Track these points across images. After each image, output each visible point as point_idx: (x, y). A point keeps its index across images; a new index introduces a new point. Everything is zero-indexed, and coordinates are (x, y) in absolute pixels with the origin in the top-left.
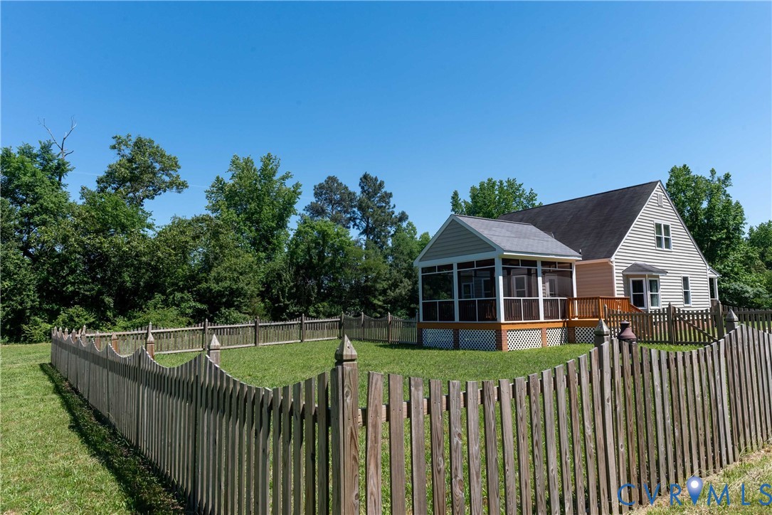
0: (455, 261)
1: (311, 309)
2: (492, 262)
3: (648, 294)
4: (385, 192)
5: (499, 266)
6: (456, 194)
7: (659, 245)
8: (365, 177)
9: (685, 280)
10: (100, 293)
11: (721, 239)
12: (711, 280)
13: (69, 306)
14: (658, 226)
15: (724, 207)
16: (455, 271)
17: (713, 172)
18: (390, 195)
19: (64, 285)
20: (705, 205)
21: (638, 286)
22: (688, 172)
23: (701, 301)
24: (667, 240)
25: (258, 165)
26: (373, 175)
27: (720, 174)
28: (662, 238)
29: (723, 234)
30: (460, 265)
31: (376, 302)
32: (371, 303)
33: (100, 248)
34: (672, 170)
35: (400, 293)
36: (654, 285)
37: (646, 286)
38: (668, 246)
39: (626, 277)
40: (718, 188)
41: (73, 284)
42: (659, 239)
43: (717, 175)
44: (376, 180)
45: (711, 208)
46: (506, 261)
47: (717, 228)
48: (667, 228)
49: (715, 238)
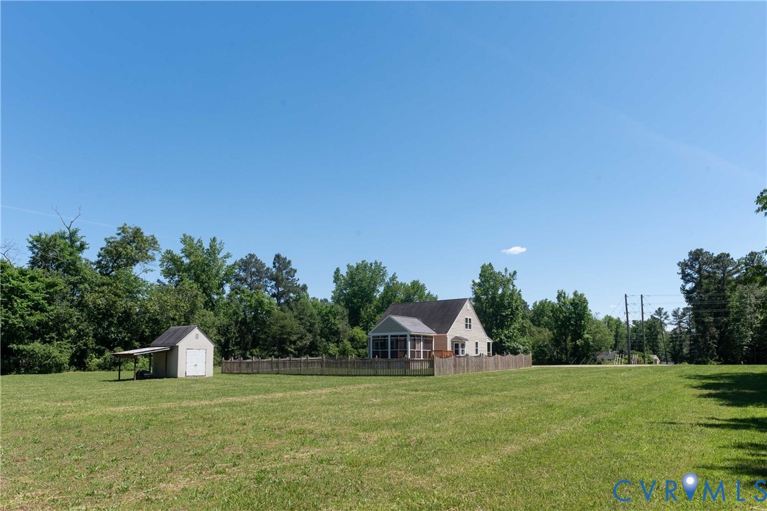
0: (389, 334)
1: (248, 353)
2: (406, 336)
3: (461, 349)
4: (291, 269)
5: (408, 338)
6: (338, 270)
7: (467, 328)
8: (278, 257)
9: (477, 343)
11: (507, 315)
12: (489, 344)
14: (467, 319)
15: (511, 294)
16: (389, 338)
17: (506, 270)
18: (295, 271)
19: (108, 334)
20: (500, 291)
21: (457, 346)
22: (492, 268)
23: (483, 350)
24: (470, 325)
25: (206, 246)
26: (283, 256)
27: (511, 271)
28: (468, 324)
29: (508, 312)
30: (391, 336)
31: (289, 349)
32: (287, 350)
34: (483, 267)
35: (306, 344)
36: (463, 346)
37: (460, 346)
38: (470, 328)
39: (452, 342)
40: (509, 281)
42: (467, 325)
43: (508, 273)
44: (285, 259)
45: (503, 295)
46: (411, 336)
47: (506, 307)
48: (470, 319)
49: (504, 314)
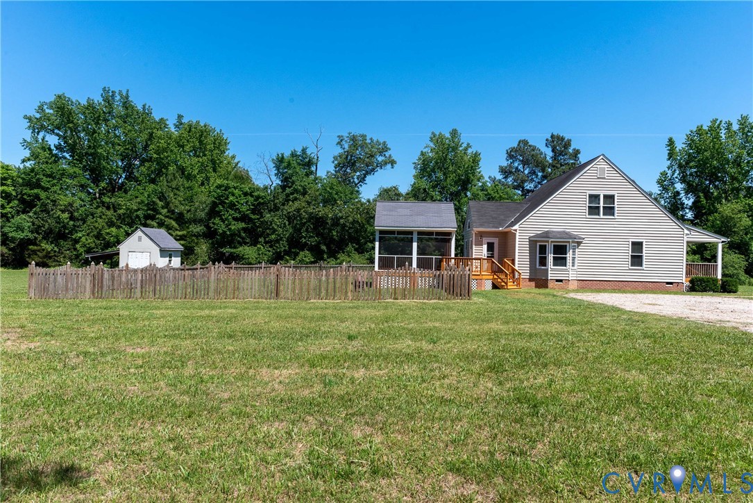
7: (595, 213)
9: (637, 246)
10: (319, 243)
13: (303, 250)
19: (301, 238)
24: (610, 209)
25: (447, 137)
28: (601, 206)
33: (318, 214)
39: (532, 242)
41: (305, 238)
42: (595, 208)
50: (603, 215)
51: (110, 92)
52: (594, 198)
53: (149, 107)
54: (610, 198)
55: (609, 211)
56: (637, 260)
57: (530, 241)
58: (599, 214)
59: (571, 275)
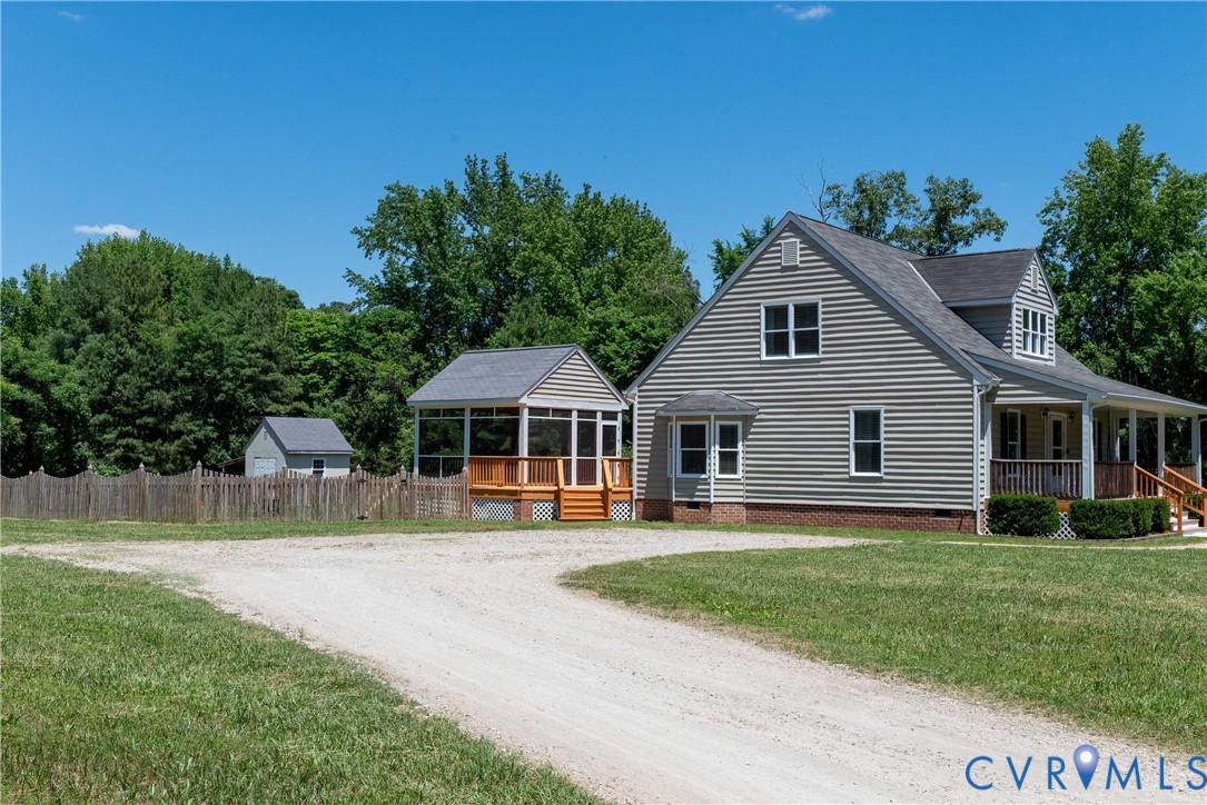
14: (777, 312)
21: (697, 436)
24: (806, 336)
28: (789, 334)
50: (797, 353)
51: (479, 162)
52: (777, 315)
53: (556, 176)
54: (807, 313)
55: (808, 342)
56: (869, 457)
57: (658, 418)
58: (786, 352)
59: (713, 493)
